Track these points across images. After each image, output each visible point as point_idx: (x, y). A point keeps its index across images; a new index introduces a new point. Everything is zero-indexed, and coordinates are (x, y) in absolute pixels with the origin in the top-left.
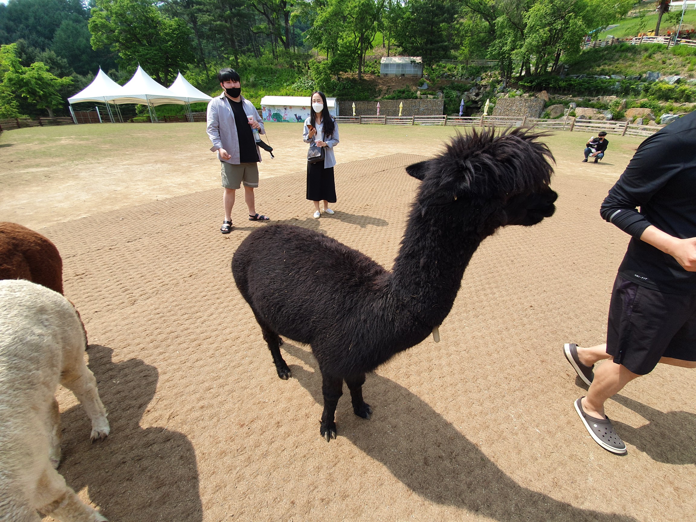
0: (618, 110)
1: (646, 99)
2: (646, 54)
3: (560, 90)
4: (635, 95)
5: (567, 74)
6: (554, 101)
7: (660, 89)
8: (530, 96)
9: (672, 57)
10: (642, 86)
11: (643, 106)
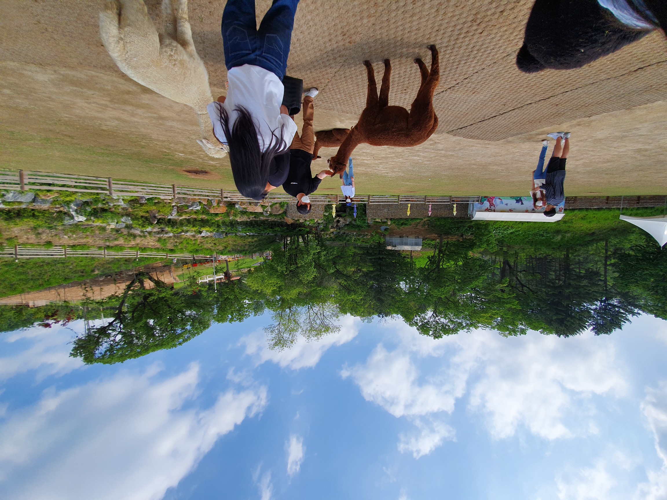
0: (233, 211)
1: (216, 219)
2: (229, 249)
3: (278, 224)
4: (225, 222)
5: (276, 235)
6: (280, 216)
7: (210, 227)
8: (298, 220)
9: (211, 248)
10: (223, 229)
11: (217, 215)
